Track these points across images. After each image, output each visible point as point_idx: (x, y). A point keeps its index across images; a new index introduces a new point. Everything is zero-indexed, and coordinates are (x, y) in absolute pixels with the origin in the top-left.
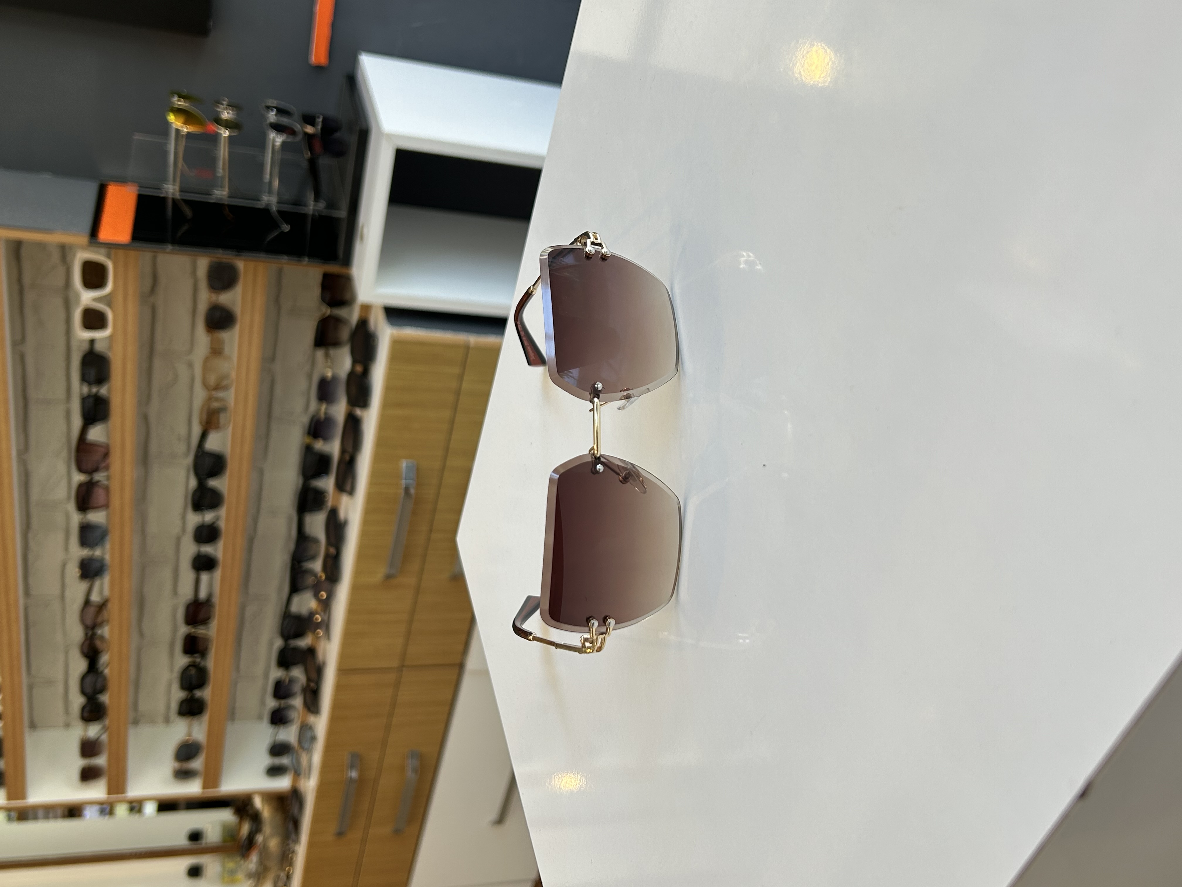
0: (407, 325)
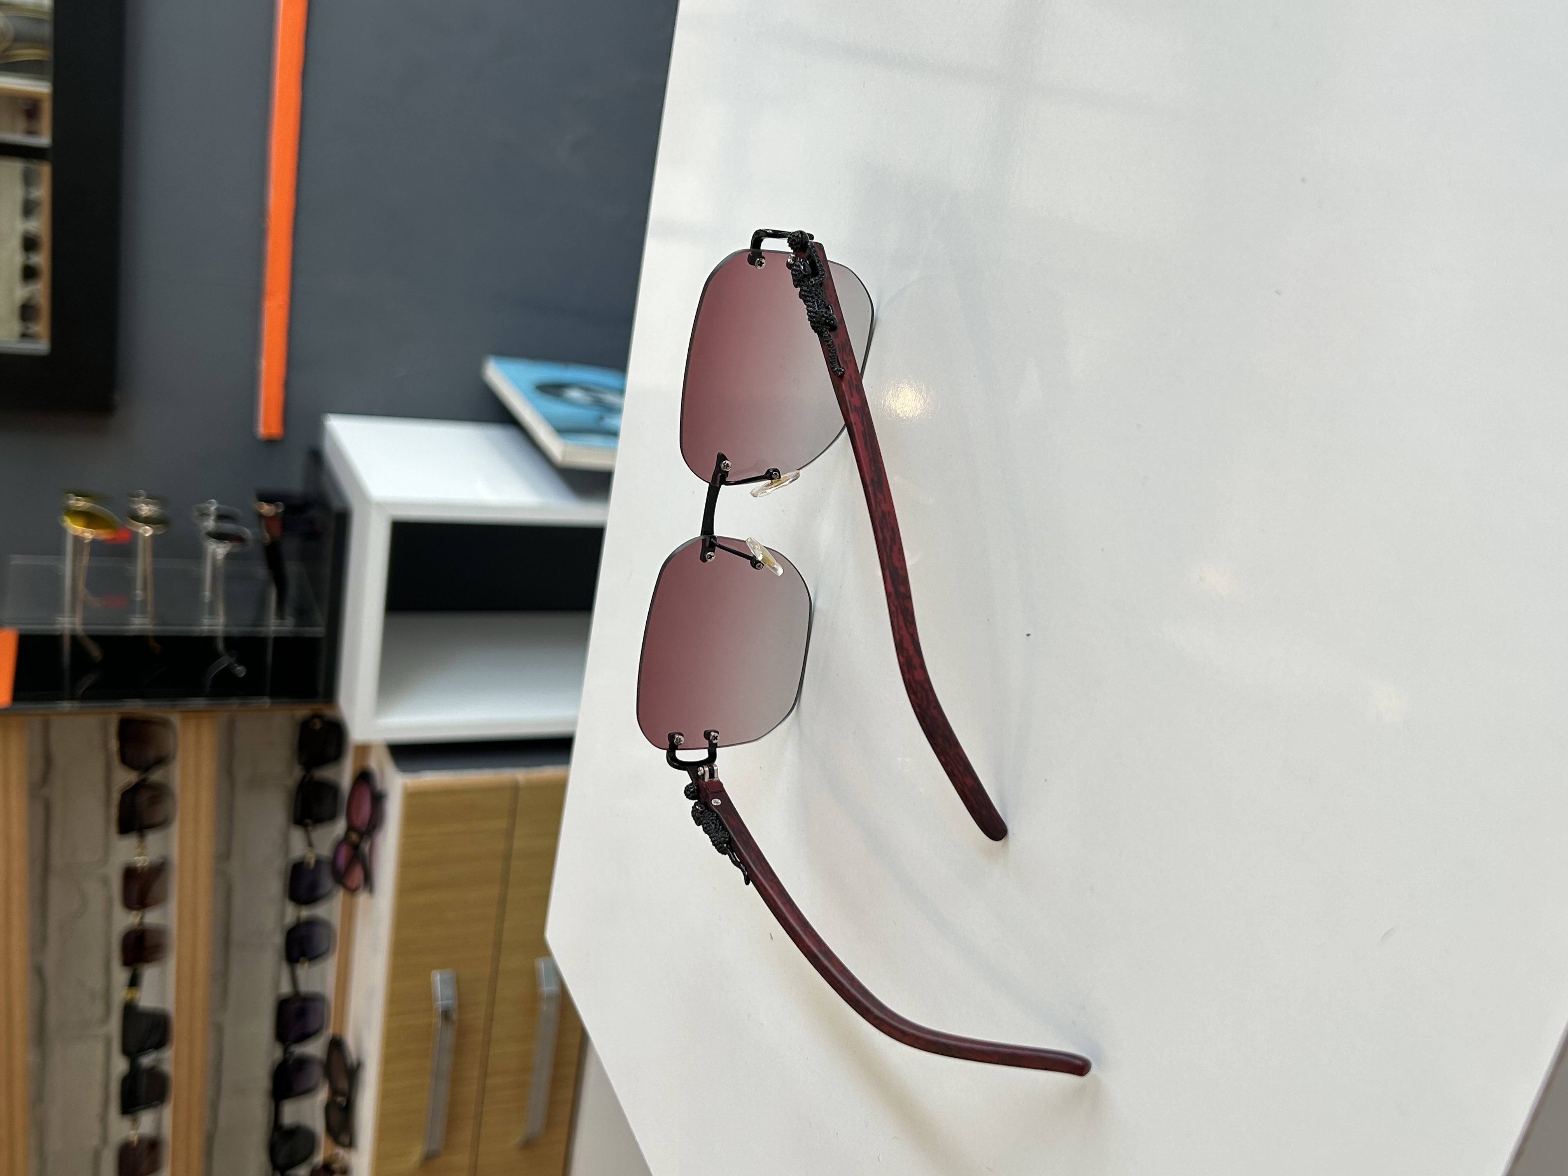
0: (425, 770)
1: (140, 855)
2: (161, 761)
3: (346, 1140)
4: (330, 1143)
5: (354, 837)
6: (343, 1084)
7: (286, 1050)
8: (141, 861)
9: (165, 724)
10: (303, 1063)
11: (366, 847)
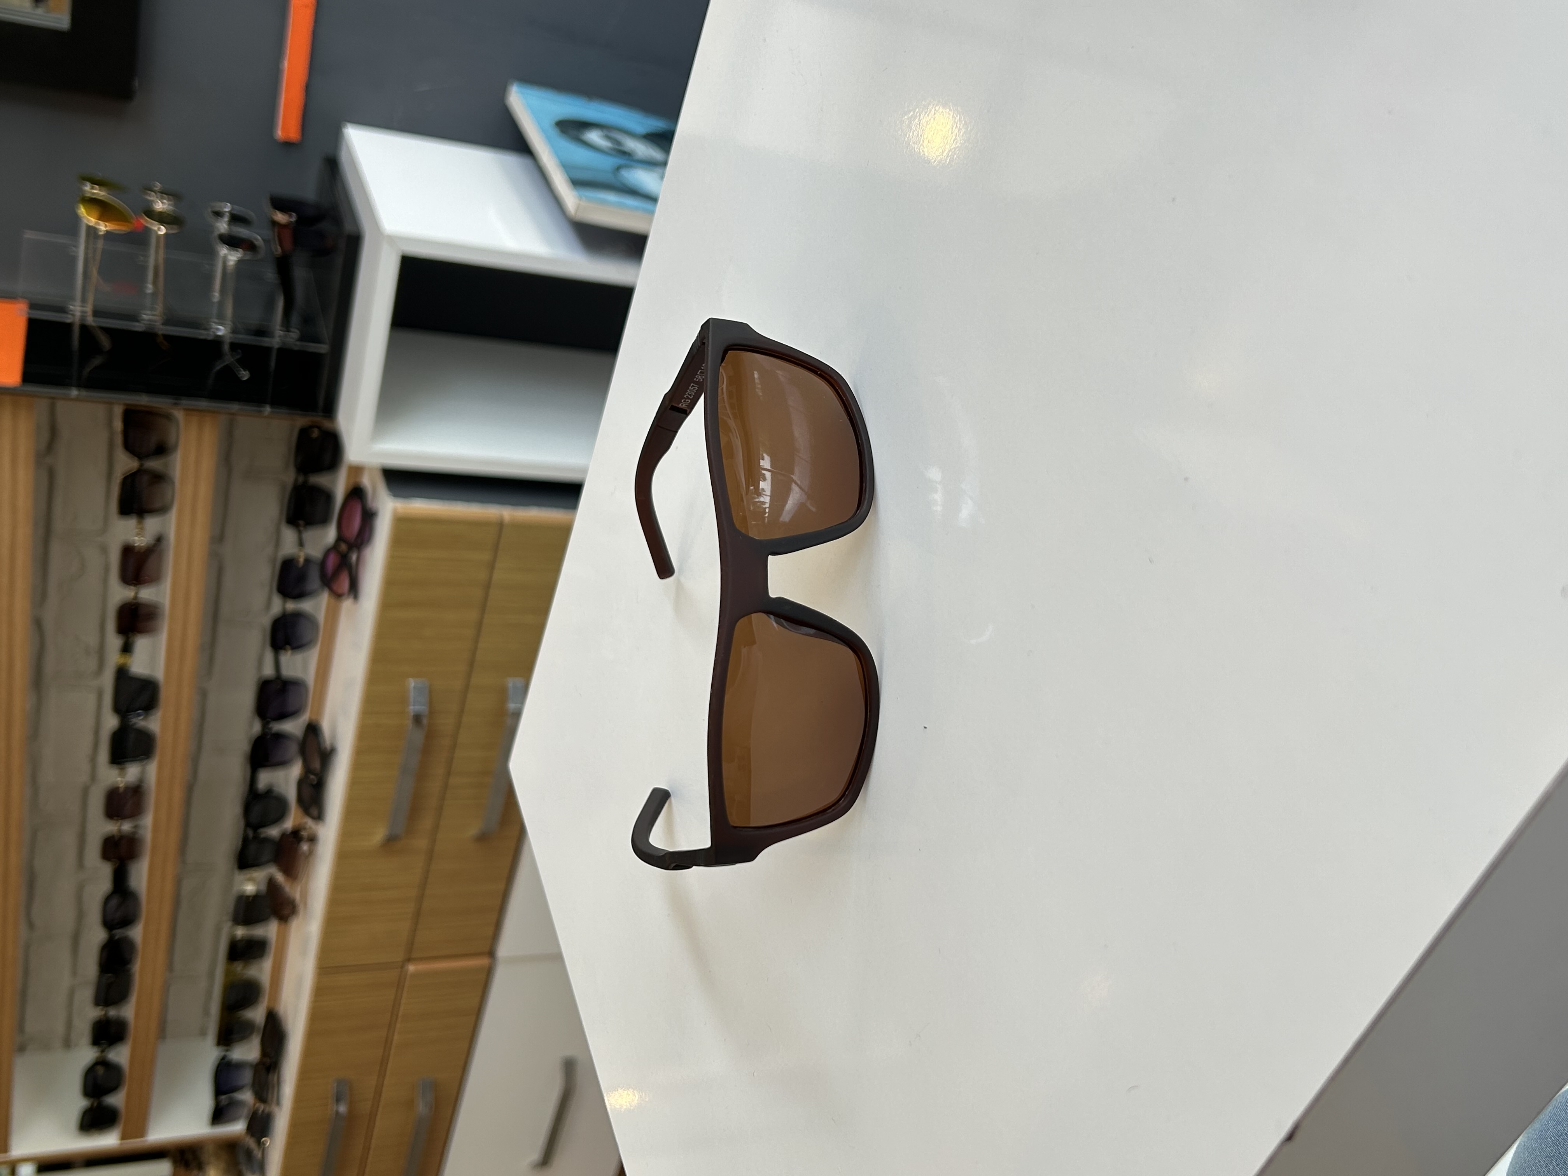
0: (415, 497)
1: (138, 534)
2: (162, 450)
3: (315, 812)
4: (300, 812)
5: (343, 547)
6: (316, 765)
7: (265, 726)
8: (140, 541)
9: (168, 417)
10: (280, 737)
11: (354, 557)
